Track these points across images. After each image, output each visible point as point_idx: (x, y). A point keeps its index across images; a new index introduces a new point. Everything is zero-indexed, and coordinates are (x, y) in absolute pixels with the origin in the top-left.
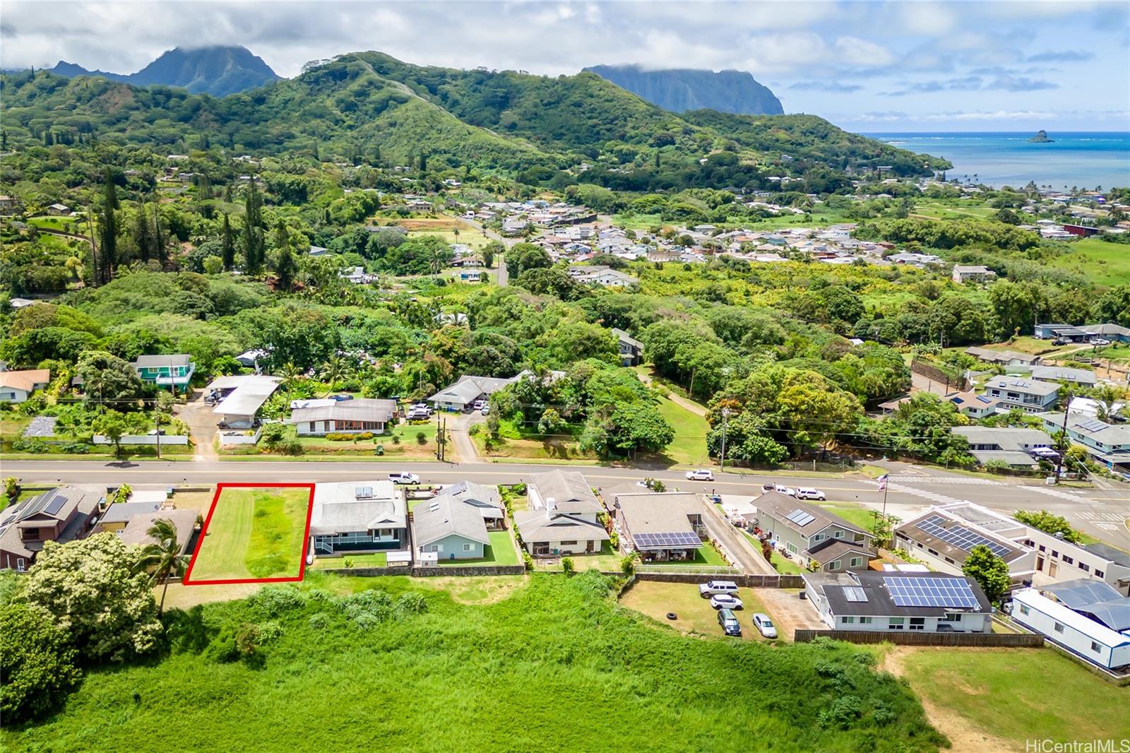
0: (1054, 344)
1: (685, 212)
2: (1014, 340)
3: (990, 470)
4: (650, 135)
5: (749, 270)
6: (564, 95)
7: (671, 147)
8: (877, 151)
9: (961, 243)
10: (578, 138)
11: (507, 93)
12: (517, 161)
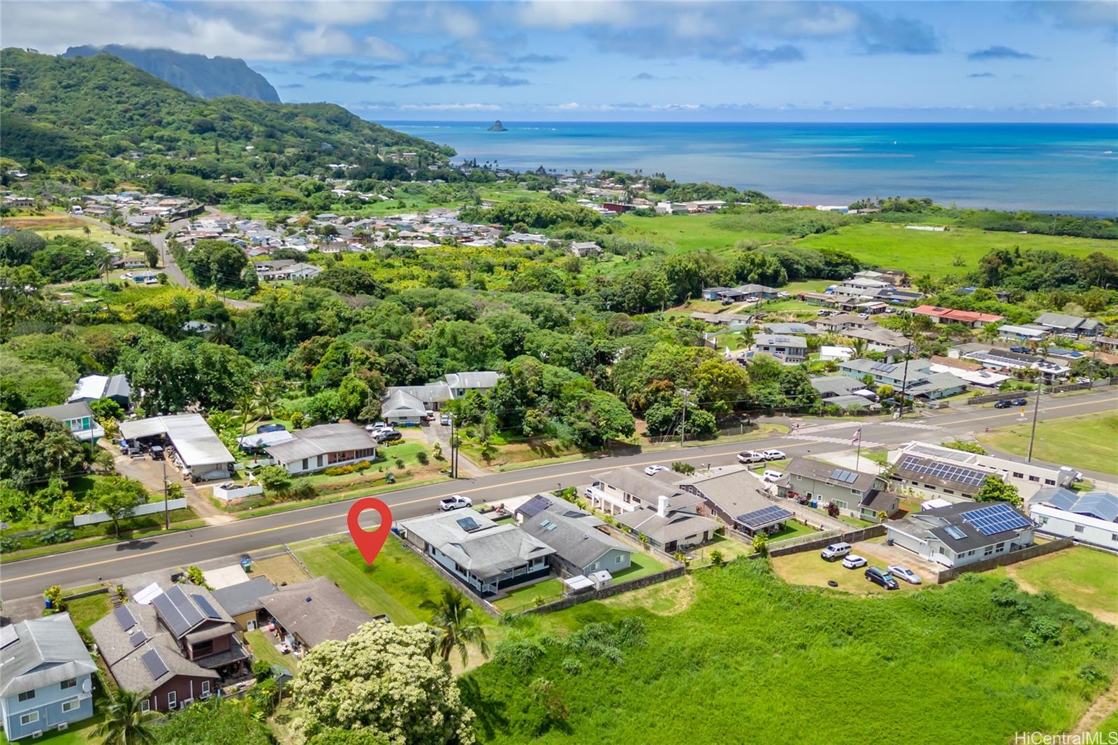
0: (723, 304)
1: (289, 201)
2: (689, 303)
3: (852, 414)
4: (189, 122)
5: (418, 256)
6: (85, 77)
7: (213, 134)
8: (395, 139)
9: (554, 222)
10: (110, 123)
11: (16, 73)
12: (58, 148)
